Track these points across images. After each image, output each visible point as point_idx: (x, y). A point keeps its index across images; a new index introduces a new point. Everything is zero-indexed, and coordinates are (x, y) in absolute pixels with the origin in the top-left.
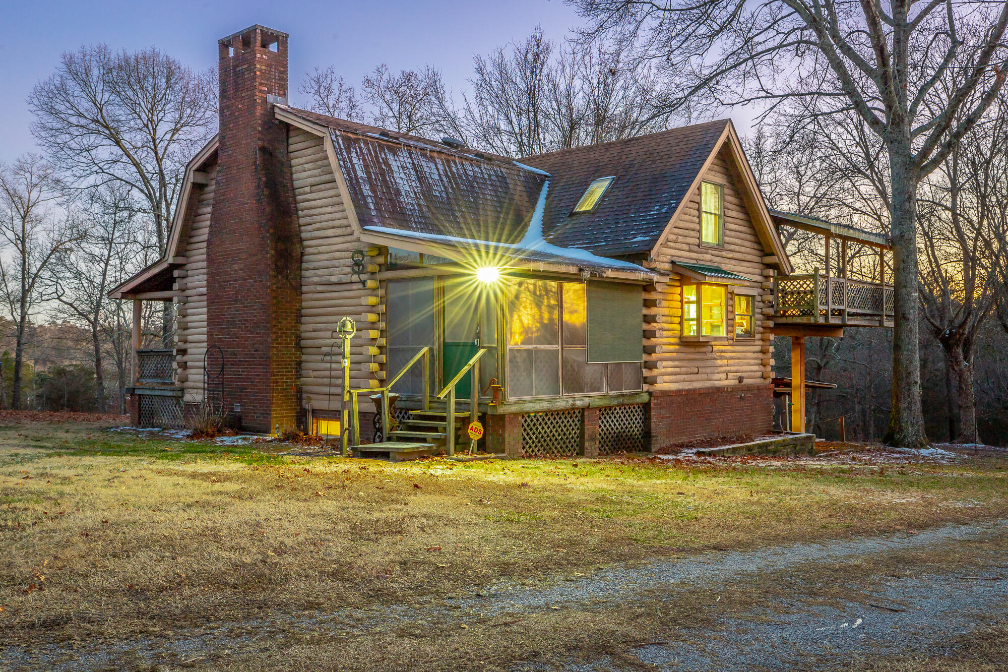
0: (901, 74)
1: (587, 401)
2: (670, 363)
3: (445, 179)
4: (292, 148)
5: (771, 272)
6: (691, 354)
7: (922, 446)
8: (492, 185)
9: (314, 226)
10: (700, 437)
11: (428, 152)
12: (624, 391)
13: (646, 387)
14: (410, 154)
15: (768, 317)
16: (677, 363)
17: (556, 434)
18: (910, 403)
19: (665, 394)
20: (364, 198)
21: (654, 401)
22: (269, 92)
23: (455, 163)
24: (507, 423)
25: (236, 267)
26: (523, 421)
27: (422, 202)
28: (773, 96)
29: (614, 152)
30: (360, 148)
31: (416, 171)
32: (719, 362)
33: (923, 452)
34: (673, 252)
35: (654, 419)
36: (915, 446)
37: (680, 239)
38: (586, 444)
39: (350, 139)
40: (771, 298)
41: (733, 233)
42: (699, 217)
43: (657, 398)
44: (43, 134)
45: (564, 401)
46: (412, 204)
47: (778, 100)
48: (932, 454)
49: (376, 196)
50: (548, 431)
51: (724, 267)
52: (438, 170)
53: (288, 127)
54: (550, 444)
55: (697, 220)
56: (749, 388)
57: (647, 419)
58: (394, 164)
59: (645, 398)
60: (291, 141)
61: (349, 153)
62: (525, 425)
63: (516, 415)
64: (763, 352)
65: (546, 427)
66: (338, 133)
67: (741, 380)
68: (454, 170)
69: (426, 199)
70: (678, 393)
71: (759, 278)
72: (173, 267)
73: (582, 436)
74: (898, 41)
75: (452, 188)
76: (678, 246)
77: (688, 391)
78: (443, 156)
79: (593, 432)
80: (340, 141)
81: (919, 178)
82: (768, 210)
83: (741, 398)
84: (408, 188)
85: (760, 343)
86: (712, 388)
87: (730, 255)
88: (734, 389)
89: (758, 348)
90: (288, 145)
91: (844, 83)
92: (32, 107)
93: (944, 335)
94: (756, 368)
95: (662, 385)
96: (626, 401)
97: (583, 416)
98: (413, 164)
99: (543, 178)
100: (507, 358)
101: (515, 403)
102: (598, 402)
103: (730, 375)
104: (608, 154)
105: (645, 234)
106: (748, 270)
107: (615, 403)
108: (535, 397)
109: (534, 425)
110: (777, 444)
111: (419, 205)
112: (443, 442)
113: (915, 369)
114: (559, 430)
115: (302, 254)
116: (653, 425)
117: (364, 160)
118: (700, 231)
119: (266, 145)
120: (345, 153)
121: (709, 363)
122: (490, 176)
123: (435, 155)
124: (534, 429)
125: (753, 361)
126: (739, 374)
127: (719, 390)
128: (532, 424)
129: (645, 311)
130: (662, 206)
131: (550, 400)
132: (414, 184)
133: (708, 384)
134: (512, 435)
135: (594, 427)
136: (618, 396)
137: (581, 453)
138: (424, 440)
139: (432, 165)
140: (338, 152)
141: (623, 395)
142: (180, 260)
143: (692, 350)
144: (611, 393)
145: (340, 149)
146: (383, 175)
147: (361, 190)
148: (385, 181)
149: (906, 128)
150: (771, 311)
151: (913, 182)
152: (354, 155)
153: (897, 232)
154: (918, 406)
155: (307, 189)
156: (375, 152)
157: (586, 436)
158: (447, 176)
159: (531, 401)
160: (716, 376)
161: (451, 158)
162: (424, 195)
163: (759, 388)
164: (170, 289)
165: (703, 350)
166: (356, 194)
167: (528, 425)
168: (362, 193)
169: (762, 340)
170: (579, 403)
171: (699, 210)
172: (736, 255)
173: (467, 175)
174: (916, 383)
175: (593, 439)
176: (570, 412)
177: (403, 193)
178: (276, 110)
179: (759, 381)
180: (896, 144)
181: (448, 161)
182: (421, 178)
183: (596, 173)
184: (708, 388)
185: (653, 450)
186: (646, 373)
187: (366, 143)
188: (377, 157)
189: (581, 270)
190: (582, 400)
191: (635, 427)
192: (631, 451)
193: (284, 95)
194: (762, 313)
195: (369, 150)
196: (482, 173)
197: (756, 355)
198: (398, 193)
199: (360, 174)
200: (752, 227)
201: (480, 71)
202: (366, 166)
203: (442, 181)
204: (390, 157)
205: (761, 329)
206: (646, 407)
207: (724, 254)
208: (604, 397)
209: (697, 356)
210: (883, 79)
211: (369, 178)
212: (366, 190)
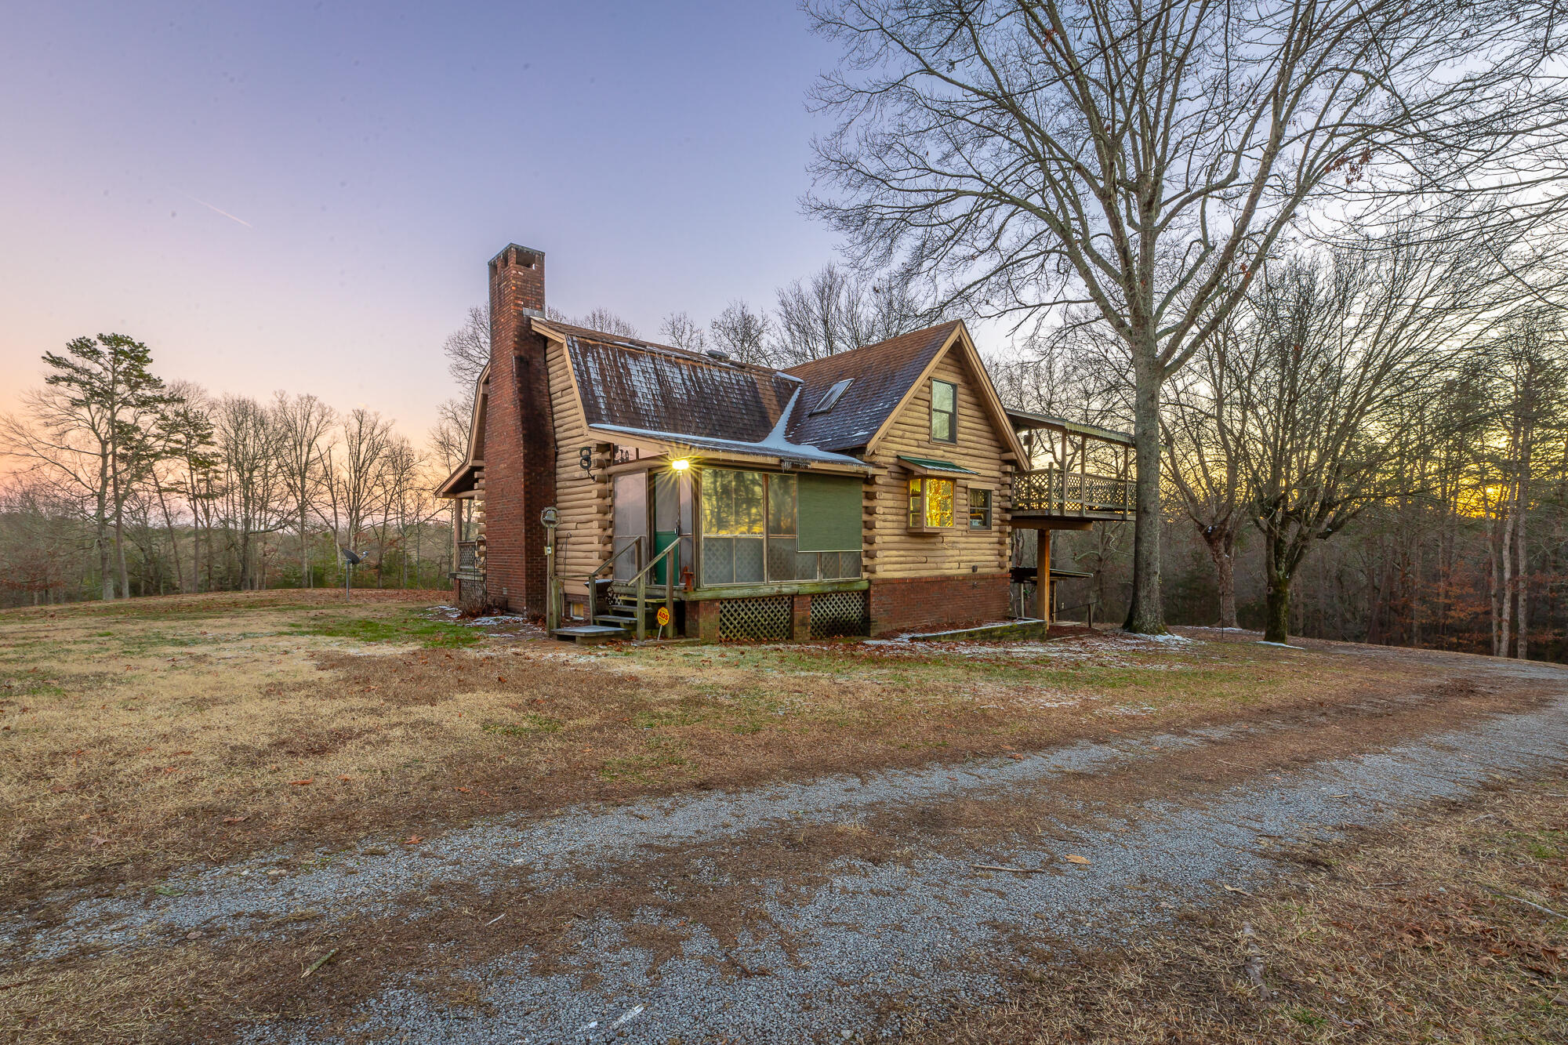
0: (1147, 278)
1: (796, 588)
2: (894, 553)
3: (688, 383)
4: (549, 357)
5: (1009, 468)
6: (918, 544)
7: (1160, 632)
8: (739, 389)
9: (565, 427)
10: (928, 621)
11: (673, 359)
12: (841, 579)
13: (865, 575)
14: (653, 359)
15: (1007, 510)
16: (902, 553)
17: (762, 620)
18: (1149, 592)
19: (885, 581)
20: (595, 398)
21: (873, 589)
22: (526, 305)
23: (702, 369)
24: (701, 610)
25: (502, 466)
26: (722, 607)
27: (659, 403)
28: (1026, 307)
29: (858, 357)
30: (598, 353)
31: (658, 375)
32: (950, 552)
33: (1160, 638)
34: (899, 447)
35: (873, 606)
36: (1152, 633)
37: (908, 434)
38: (796, 629)
39: (588, 344)
40: (1009, 492)
41: (967, 431)
42: (930, 414)
43: (877, 585)
44: (460, 373)
45: (769, 587)
46: (648, 405)
47: (1030, 310)
48: (1167, 640)
49: (609, 397)
50: (752, 617)
51: (957, 462)
52: (682, 374)
53: (545, 340)
54: (755, 629)
55: (927, 417)
56: (983, 577)
57: (866, 606)
58: (634, 369)
59: (864, 585)
60: (548, 351)
61: (584, 356)
62: (725, 611)
63: (713, 601)
64: (1002, 543)
65: (749, 613)
66: (575, 338)
67: (974, 569)
68: (700, 375)
69: (664, 401)
70: (902, 581)
71: (996, 474)
72: (473, 469)
73: (791, 621)
74: (1144, 246)
75: (696, 391)
76: (905, 441)
77: (913, 580)
78: (690, 363)
79: (804, 618)
80: (577, 346)
81: (1163, 378)
82: (1004, 409)
83: (974, 586)
84: (646, 391)
85: (998, 534)
86: (941, 576)
87: (965, 451)
88: (965, 577)
89: (996, 540)
90: (546, 355)
91: (1091, 289)
92: (447, 352)
93: (1206, 531)
94: (992, 558)
95: (882, 573)
96: (841, 588)
97: (792, 602)
98: (655, 369)
99: (796, 385)
100: (702, 546)
101: (710, 589)
102: (808, 589)
103: (962, 565)
104: (853, 360)
105: (865, 429)
106: (986, 466)
107: (829, 589)
108: (735, 584)
109: (736, 611)
110: (1004, 629)
111: (656, 406)
112: (633, 626)
113: (1156, 559)
114: (766, 616)
115: (557, 454)
116: (872, 611)
117: (601, 364)
118: (930, 428)
119: (523, 353)
120: (580, 357)
121: (939, 553)
122: (738, 381)
123: (681, 361)
124: (736, 615)
125: (989, 552)
126: (973, 564)
127: (948, 578)
128: (732, 610)
129: (865, 503)
130: (885, 403)
131: (752, 587)
132: (653, 387)
133: (937, 573)
134: (707, 621)
135: (808, 613)
136: (833, 584)
137: (790, 637)
138: (617, 625)
139: (677, 371)
140: (574, 356)
141: (839, 583)
142: (478, 463)
143: (919, 540)
144: (826, 580)
145: (576, 353)
146: (620, 377)
147: (593, 391)
148: (621, 383)
149: (1151, 329)
150: (1009, 505)
151: (1157, 381)
152: (590, 359)
153: (1140, 430)
154: (1157, 595)
155: (559, 394)
156: (615, 357)
157: (796, 622)
158: (691, 380)
159: (728, 588)
160: (947, 565)
161: (697, 365)
162: (663, 397)
163: (993, 577)
164: (472, 489)
165: (932, 540)
166: (586, 394)
167: (728, 611)
168: (593, 394)
169: (1000, 532)
170: (785, 590)
171: (929, 407)
172: (971, 451)
173: (713, 380)
174: (1156, 573)
175: (803, 624)
176: (778, 597)
177: (640, 395)
178: (532, 322)
179: (995, 570)
180: (1140, 345)
181: (694, 367)
182: (662, 381)
183: (840, 377)
184: (936, 577)
185: (872, 635)
186: (865, 561)
187: (605, 349)
188: (615, 360)
189: (781, 461)
190: (789, 587)
191: (853, 610)
192: (849, 635)
193: (542, 309)
194: (999, 507)
195: (608, 355)
196: (730, 378)
197: (992, 546)
198: (634, 394)
199: (593, 376)
200: (990, 425)
201: (783, 304)
202: (602, 370)
203: (684, 384)
204: (630, 361)
205: (998, 522)
206: (866, 594)
207: (958, 450)
208: (817, 584)
209: (925, 547)
210: (1127, 279)
211: (604, 380)
212: (599, 391)
